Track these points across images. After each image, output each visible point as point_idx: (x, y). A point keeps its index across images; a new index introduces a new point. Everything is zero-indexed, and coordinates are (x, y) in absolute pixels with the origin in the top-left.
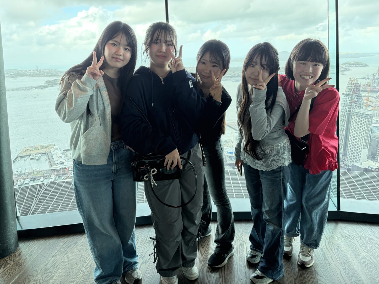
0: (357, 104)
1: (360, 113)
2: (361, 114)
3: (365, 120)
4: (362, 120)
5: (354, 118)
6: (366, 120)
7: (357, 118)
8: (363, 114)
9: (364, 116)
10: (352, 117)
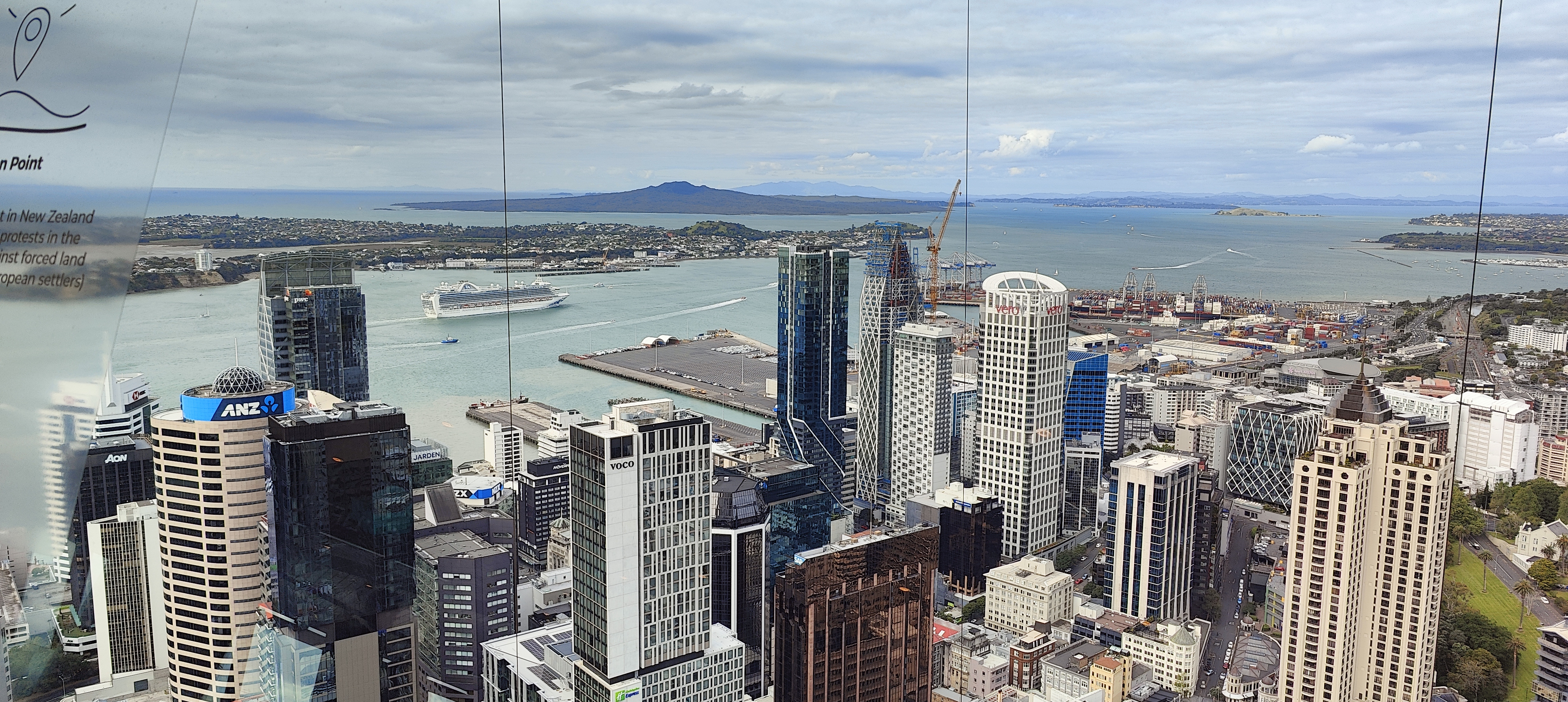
0: (905, 309)
1: (917, 338)
2: (920, 339)
3: (931, 359)
4: (924, 357)
5: (901, 355)
6: (935, 359)
7: (910, 355)
8: (924, 339)
9: (929, 346)
10: (896, 352)
